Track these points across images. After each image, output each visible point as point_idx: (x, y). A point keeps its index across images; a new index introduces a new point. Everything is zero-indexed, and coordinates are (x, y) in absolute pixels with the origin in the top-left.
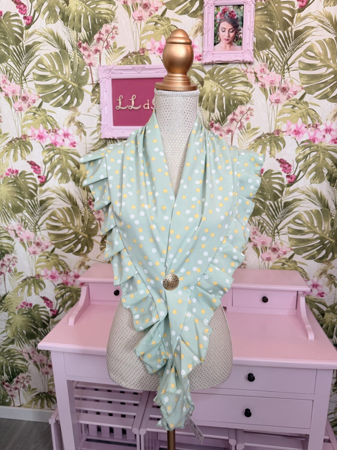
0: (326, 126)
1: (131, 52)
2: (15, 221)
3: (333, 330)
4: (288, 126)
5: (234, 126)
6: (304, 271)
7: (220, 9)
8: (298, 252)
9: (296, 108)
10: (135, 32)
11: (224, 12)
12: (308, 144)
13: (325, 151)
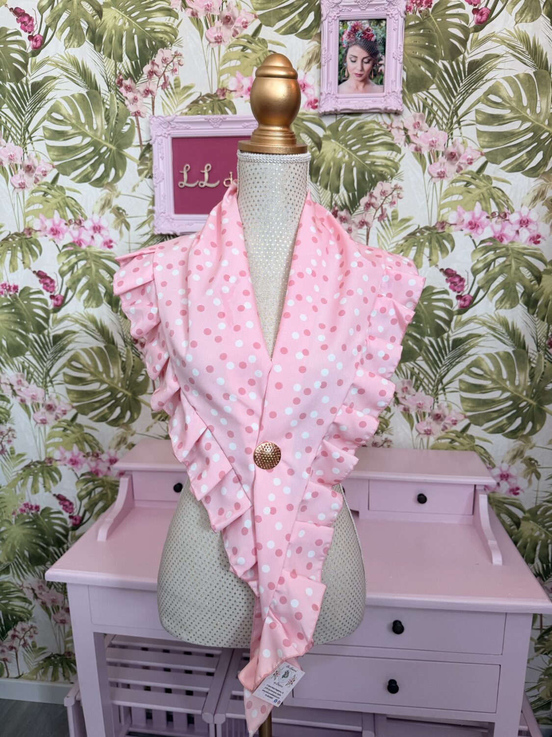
0: (520, 214)
1: (203, 94)
2: (12, 369)
3: (535, 550)
4: (460, 215)
5: (371, 215)
6: (486, 452)
7: (347, 26)
8: (476, 420)
9: (472, 187)
10: (210, 63)
11: (355, 30)
12: (491, 244)
13: (519, 257)
